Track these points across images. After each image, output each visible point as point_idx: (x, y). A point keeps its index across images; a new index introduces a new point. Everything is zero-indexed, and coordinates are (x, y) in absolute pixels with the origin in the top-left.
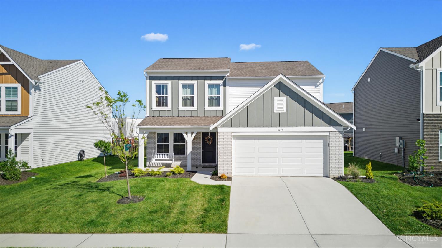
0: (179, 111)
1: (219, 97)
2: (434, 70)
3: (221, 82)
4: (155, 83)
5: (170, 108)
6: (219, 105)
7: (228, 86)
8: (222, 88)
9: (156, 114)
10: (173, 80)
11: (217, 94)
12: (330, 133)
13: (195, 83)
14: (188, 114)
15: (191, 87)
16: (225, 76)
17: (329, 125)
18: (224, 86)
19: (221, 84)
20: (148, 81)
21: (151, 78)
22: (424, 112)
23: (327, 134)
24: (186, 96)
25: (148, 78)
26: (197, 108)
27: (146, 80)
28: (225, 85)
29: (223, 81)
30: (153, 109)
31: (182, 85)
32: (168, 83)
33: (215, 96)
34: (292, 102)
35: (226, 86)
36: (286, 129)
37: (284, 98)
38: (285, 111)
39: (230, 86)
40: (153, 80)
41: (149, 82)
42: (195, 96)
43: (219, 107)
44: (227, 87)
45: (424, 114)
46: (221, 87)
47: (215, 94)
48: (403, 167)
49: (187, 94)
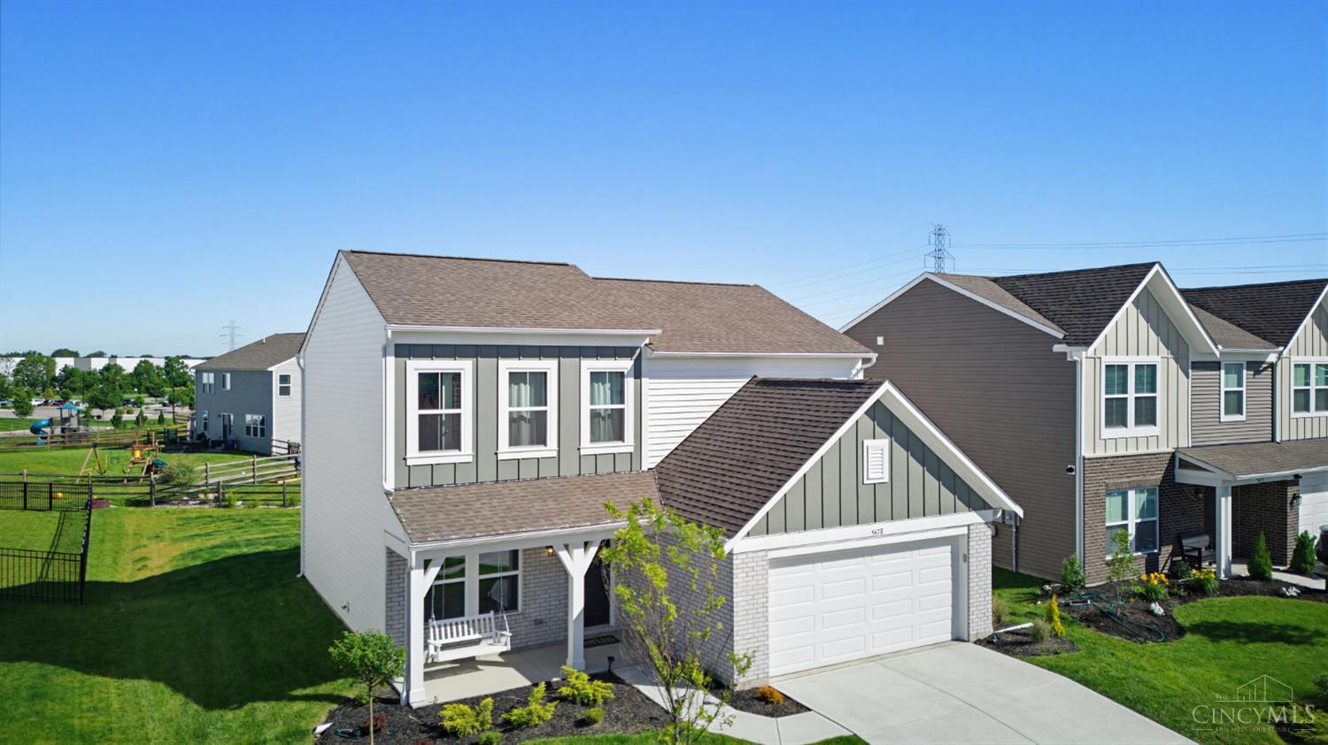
0: (499, 462)
1: (621, 411)
2: (1098, 361)
3: (625, 365)
4: (417, 366)
5: (471, 453)
6: (621, 437)
7: (646, 377)
8: (630, 383)
9: (421, 480)
10: (479, 358)
11: (612, 403)
12: (971, 527)
13: (549, 365)
14: (528, 473)
15: (540, 379)
16: (637, 348)
17: (967, 509)
18: (635, 378)
19: (626, 371)
20: (391, 360)
21: (404, 351)
22: (1083, 454)
23: (964, 531)
24: (519, 412)
25: (392, 349)
26: (557, 448)
27: (385, 355)
28: (638, 373)
29: (632, 362)
30: (410, 462)
31: (510, 373)
32: (464, 366)
33: (606, 410)
34: (900, 452)
35: (640, 378)
36: (888, 527)
37: (884, 443)
38: (887, 479)
39: (650, 378)
40: (409, 357)
41: (396, 361)
42: (551, 409)
43: (620, 443)
44: (644, 380)
45: (1084, 459)
46: (626, 380)
47: (605, 403)
48: (1014, 570)
49: (519, 405)
